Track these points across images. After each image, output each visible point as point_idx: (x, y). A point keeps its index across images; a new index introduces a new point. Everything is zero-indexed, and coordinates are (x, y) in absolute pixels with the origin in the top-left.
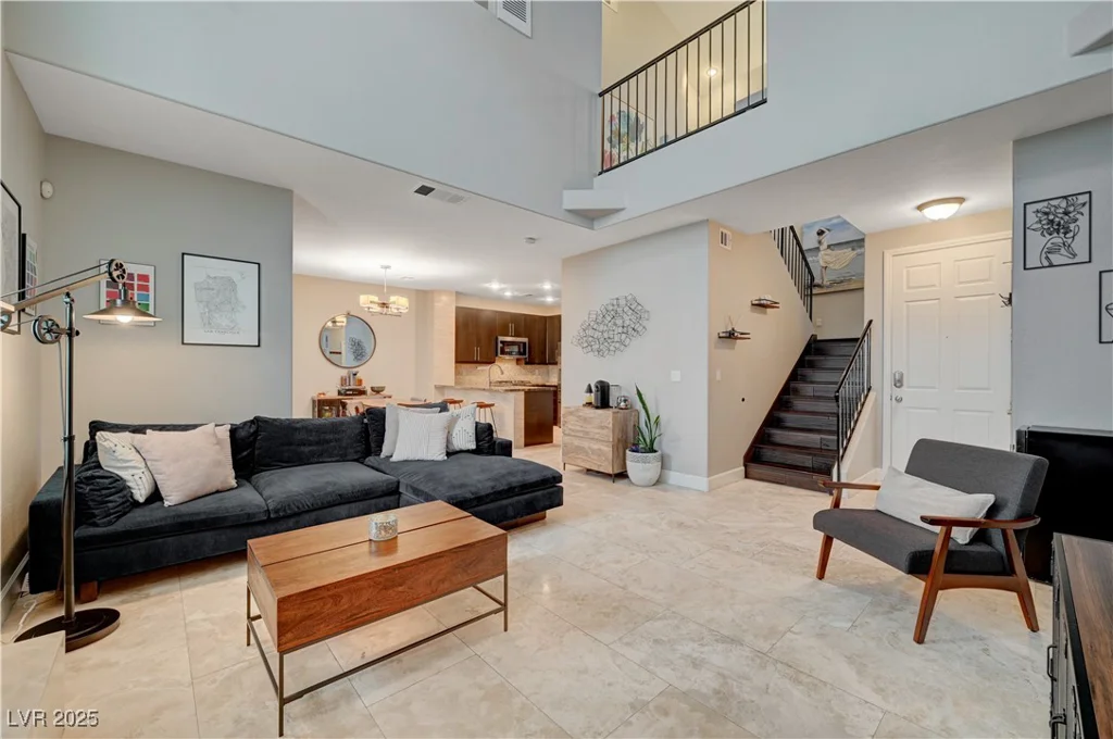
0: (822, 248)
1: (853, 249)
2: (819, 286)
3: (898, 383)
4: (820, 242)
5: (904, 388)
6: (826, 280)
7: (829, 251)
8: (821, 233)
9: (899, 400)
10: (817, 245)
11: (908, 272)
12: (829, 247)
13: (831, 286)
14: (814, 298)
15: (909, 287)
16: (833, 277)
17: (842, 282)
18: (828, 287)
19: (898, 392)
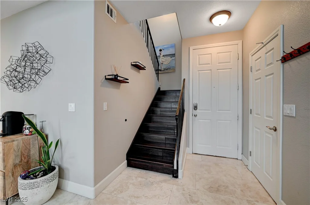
0: (161, 56)
1: (171, 58)
2: (160, 70)
3: (195, 108)
4: (160, 54)
5: (198, 111)
6: (162, 68)
7: (163, 57)
8: (161, 50)
9: (195, 116)
10: (159, 55)
11: (199, 57)
12: (163, 56)
13: (164, 70)
14: (159, 74)
15: (200, 64)
16: (164, 67)
17: (167, 69)
18: (163, 71)
19: (195, 112)
